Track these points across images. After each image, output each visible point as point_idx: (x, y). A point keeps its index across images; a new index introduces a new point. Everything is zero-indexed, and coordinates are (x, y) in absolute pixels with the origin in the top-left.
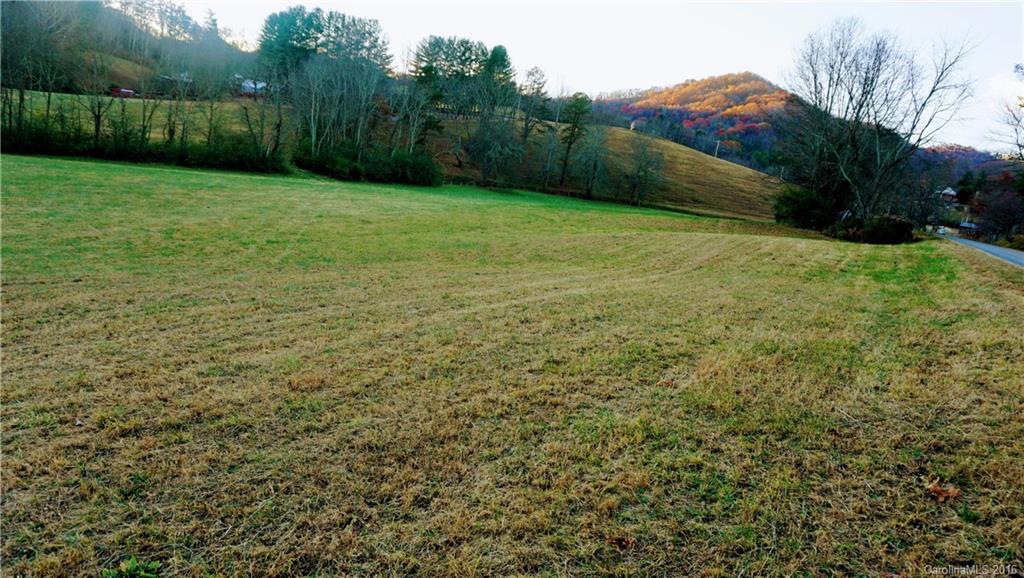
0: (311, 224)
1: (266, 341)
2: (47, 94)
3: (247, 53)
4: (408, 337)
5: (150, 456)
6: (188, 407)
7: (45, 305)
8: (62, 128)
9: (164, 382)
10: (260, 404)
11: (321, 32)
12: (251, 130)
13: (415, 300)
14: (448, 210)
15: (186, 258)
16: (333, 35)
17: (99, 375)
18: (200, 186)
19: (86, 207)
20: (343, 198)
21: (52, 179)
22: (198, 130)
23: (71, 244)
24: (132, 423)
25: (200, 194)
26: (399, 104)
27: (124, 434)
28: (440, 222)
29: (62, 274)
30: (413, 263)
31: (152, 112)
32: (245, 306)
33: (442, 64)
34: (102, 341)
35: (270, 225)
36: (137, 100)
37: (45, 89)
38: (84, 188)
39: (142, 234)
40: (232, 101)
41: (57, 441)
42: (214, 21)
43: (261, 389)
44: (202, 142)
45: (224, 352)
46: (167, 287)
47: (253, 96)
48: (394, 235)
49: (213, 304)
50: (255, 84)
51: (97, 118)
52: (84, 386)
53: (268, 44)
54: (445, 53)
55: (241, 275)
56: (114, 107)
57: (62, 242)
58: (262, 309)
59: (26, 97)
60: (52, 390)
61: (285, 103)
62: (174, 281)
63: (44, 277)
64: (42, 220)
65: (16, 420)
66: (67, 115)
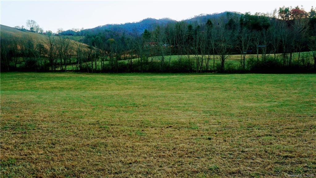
2: (299, 53)
7: (304, 125)
8: (303, 63)
19: (312, 90)
21: (300, 81)
23: (307, 103)
29: (306, 114)
38: (311, 84)
57: (305, 102)
59: (292, 55)
63: (300, 114)
64: (297, 95)
65: (306, 164)
66: (305, 59)
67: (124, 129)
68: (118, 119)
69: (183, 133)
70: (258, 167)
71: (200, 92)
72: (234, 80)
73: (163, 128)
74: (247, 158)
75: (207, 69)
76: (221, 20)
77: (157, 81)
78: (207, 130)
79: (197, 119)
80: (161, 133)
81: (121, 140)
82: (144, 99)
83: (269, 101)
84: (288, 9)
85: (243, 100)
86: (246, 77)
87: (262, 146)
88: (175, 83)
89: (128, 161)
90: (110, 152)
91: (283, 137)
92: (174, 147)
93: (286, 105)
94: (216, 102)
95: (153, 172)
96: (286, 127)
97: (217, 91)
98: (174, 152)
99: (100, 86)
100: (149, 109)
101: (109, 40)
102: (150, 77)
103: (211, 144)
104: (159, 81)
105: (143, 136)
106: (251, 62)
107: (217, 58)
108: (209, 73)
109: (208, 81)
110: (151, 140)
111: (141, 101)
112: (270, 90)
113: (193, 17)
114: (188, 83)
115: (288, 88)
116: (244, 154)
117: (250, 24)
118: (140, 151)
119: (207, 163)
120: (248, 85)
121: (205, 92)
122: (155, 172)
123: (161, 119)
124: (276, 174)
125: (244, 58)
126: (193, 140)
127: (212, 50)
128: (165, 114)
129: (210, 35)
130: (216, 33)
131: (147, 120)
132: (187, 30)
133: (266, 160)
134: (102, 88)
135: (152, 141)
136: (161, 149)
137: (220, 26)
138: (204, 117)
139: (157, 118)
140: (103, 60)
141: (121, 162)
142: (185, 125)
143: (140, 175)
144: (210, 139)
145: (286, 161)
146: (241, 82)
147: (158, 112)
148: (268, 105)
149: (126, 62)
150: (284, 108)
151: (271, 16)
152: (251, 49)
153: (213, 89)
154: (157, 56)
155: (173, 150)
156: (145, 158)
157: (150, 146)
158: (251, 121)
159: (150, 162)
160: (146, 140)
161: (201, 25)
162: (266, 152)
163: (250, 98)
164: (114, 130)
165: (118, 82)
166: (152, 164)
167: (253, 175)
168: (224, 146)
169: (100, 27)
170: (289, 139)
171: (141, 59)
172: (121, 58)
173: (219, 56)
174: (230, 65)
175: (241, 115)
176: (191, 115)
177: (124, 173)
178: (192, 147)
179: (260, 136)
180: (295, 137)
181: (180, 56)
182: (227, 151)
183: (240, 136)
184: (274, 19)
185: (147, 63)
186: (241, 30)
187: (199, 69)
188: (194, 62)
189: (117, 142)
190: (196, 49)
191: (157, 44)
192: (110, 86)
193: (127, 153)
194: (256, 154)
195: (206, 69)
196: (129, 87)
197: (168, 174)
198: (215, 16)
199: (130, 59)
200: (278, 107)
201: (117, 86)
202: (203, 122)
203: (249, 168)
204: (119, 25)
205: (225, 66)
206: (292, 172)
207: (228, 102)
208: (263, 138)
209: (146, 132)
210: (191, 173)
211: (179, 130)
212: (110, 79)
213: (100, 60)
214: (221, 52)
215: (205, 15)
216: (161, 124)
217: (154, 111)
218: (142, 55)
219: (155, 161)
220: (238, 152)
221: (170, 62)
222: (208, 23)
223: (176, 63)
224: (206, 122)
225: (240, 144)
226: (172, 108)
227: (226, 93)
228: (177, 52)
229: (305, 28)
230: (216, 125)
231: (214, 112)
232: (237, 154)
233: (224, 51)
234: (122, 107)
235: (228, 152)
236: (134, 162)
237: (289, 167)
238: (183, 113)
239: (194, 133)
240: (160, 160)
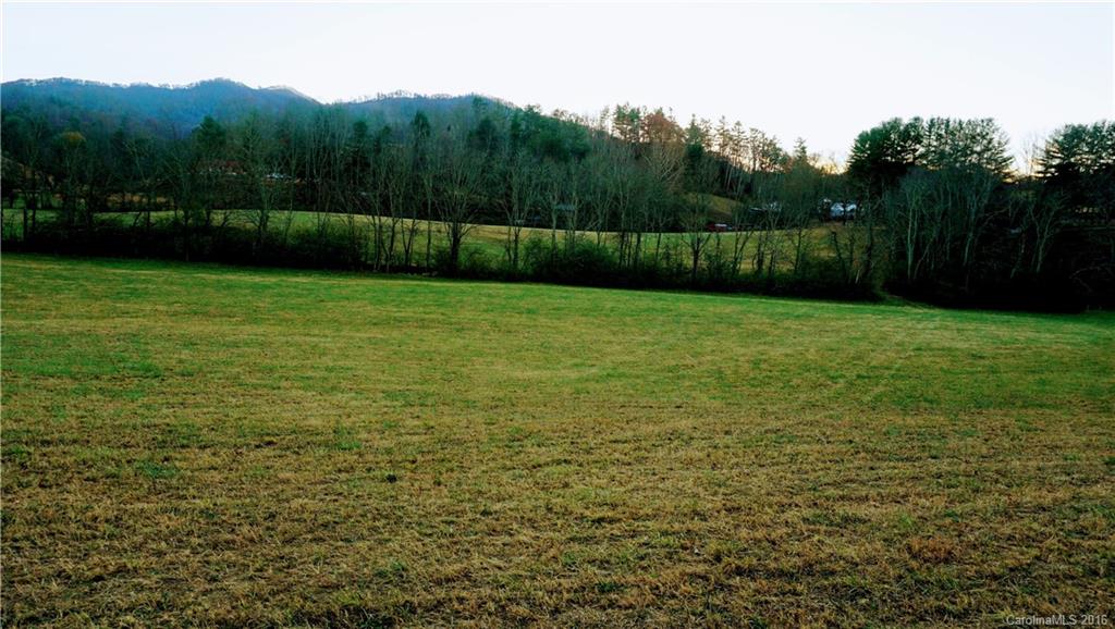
0: (908, 358)
1: (873, 493)
2: (658, 234)
3: (836, 176)
4: (1060, 512)
5: (767, 602)
6: (798, 555)
7: (657, 429)
8: (667, 264)
9: (769, 523)
10: (876, 567)
11: (920, 143)
12: (839, 255)
13: (1061, 462)
14: (1096, 344)
15: (773, 389)
16: (935, 143)
17: (710, 506)
18: (787, 316)
19: (684, 337)
20: (946, 328)
21: (657, 311)
22: (786, 258)
23: (671, 372)
24: (746, 562)
25: (787, 323)
26: (1022, 213)
27: (739, 571)
28: (1084, 360)
29: (665, 400)
30: (1048, 411)
31: (744, 243)
32: (844, 448)
33: (1084, 157)
34: (708, 470)
35: (859, 358)
36: (730, 233)
37: (656, 231)
38: (684, 319)
39: (732, 364)
40: (819, 226)
41: (681, 567)
42: (803, 148)
43: (876, 550)
44: (788, 270)
45: (828, 499)
46: (759, 420)
47: (843, 219)
48: (1017, 375)
49: (809, 443)
50: (844, 207)
51: (696, 253)
52: (698, 514)
53: (859, 164)
54: (1087, 144)
55: (832, 412)
56: (710, 240)
57: (665, 369)
58: (863, 454)
59: (642, 239)
60: (672, 514)
61: (876, 225)
62: (764, 414)
63: (652, 401)
64: (649, 348)
65: (646, 538)
66: (672, 252)
67: (93, 456)
68: (74, 422)
69: (308, 463)
70: (521, 555)
71: (382, 333)
72: (484, 299)
73: (244, 450)
74: (493, 532)
75: (407, 262)
76: (458, 117)
77: (239, 291)
78: (389, 451)
79: (362, 416)
80: (234, 466)
81: (75, 497)
82: (187, 351)
83: (576, 365)
84: (639, 112)
85: (507, 359)
86: (518, 293)
87: (542, 494)
88: (300, 300)
89: (89, 570)
90: (18, 545)
91: (599, 465)
92: (273, 509)
93: (621, 376)
94: (429, 364)
95: (182, 601)
96: (612, 438)
97: (434, 331)
98: (268, 528)
99: (12, 302)
100: (202, 386)
101: (60, 135)
102: (213, 277)
103: (394, 493)
104: (247, 291)
105: (165, 478)
106: (535, 251)
107: (439, 231)
108: (412, 274)
109: (408, 299)
110: (192, 491)
111: (176, 356)
112: (582, 334)
113: (373, 96)
114: (346, 302)
115: (627, 329)
116: (489, 520)
117: (538, 140)
118: (145, 530)
119: (372, 556)
120: (524, 316)
121: (395, 334)
122: (190, 600)
123: (239, 419)
124: (568, 573)
125: (517, 236)
126: (337, 486)
127: (425, 204)
128: (257, 402)
129: (421, 159)
130: (440, 155)
131: (190, 422)
132: (349, 136)
133: (545, 535)
134: (22, 307)
135: (196, 494)
136: (224, 521)
137: (453, 135)
138: (385, 409)
139: (227, 416)
140: (31, 205)
141: (59, 576)
142: (318, 437)
143: (130, 618)
144: (392, 479)
145: (599, 532)
146: (504, 307)
147: (233, 396)
148: (574, 375)
149: (128, 219)
150: (613, 383)
151: (594, 125)
152: (537, 213)
153: (420, 324)
154: (243, 208)
155: (265, 519)
156: (160, 554)
157: (185, 513)
158: (520, 421)
159: (176, 566)
160: (172, 491)
161: (396, 124)
162: (550, 510)
163: (526, 354)
164: (49, 462)
165: (90, 287)
166: (182, 573)
167: (504, 581)
168: (433, 501)
169: (27, 84)
170: (613, 470)
171: (186, 212)
172: (110, 204)
173: (444, 226)
174: (477, 255)
175: (497, 403)
176: (347, 403)
177: (65, 614)
178: (331, 506)
179: (540, 466)
180: (629, 464)
181: (323, 215)
182: (440, 515)
183: (484, 468)
184: (601, 133)
185: (207, 228)
186: (514, 154)
187: (383, 262)
188: (366, 238)
189: (57, 505)
190: (375, 197)
191: (245, 170)
192: (54, 302)
193: (90, 543)
194: (522, 518)
195: (404, 262)
196: (132, 307)
197: (235, 604)
198: (440, 103)
199: (144, 210)
200: (597, 381)
201: (88, 301)
202: (378, 426)
203: (495, 561)
204: (108, 87)
205: (463, 257)
206: (608, 562)
207: (463, 366)
208: (547, 469)
209: (177, 464)
210: (316, 593)
211: (298, 453)
212: (59, 276)
213: (20, 203)
214: (450, 215)
215: (409, 96)
216: (239, 437)
217: (220, 390)
218: (189, 200)
219: (195, 561)
220: (470, 515)
221: (290, 231)
222: (417, 122)
223: (309, 235)
224: (390, 427)
225: (480, 492)
226: (284, 384)
227: (458, 340)
228: (312, 203)
229: (675, 169)
230: (417, 434)
231: (418, 394)
232: (467, 523)
233: (461, 211)
234: (97, 378)
235: (444, 518)
236: (113, 574)
237: (602, 551)
238: (319, 397)
239: (345, 461)
240: (214, 558)
